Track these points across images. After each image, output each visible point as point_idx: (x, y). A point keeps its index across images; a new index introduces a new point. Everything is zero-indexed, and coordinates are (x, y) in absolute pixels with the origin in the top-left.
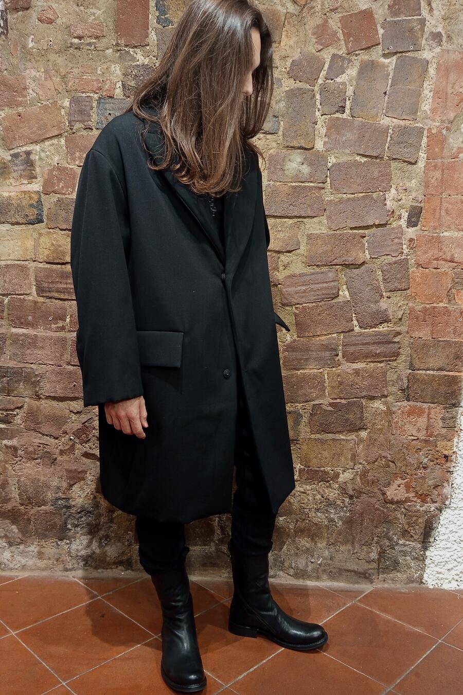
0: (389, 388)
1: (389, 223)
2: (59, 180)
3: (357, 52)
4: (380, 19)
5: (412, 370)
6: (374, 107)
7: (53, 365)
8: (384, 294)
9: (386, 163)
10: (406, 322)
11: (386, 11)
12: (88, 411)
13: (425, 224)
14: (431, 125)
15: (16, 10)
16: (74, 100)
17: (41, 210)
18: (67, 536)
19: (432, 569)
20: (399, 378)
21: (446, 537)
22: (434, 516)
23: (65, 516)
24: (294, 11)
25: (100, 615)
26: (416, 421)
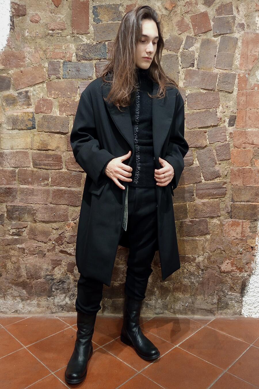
0: (221, 212)
1: (219, 124)
2: (44, 106)
3: (200, 35)
4: (212, 17)
5: (233, 202)
6: (209, 64)
7: (43, 204)
8: (217, 162)
9: (217, 93)
10: (229, 177)
11: (215, 12)
12: (62, 228)
13: (238, 125)
14: (240, 72)
15: (19, 16)
16: (51, 63)
17: (34, 122)
18: (52, 295)
19: (246, 307)
20: (226, 207)
21: (253, 290)
22: (246, 279)
23: (51, 284)
24: (166, 14)
25: (71, 337)
26: (236, 229)
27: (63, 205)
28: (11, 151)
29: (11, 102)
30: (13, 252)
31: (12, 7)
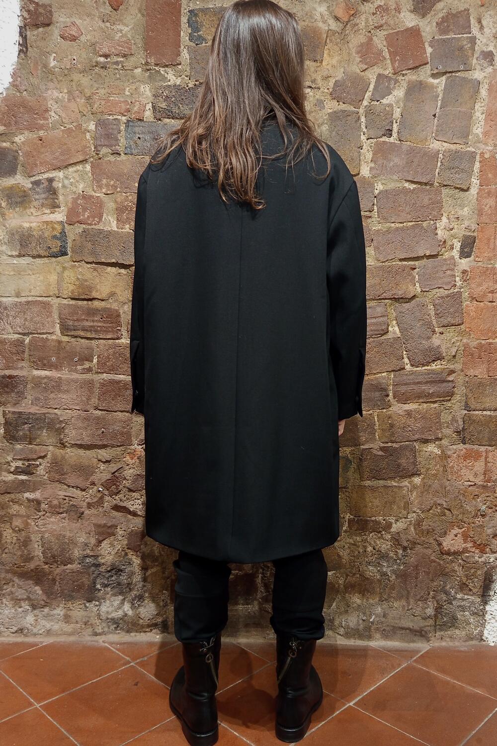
0: (444, 430)
1: (440, 253)
2: (85, 209)
3: (404, 72)
4: (428, 37)
5: (468, 411)
6: (423, 131)
7: (79, 410)
8: (437, 329)
9: (437, 190)
10: (461, 359)
11: (434, 28)
12: (118, 460)
13: (478, 254)
14: (483, 149)
15: (37, 26)
16: (100, 123)
17: (65, 241)
18: (95, 597)
19: (493, 625)
22: (493, 568)
23: (94, 575)
24: (336, 29)
25: (133, 683)
26: (473, 466)
27: (122, 412)
28: (16, 299)
29: (19, 200)
30: (16, 507)
31: (24, 8)
